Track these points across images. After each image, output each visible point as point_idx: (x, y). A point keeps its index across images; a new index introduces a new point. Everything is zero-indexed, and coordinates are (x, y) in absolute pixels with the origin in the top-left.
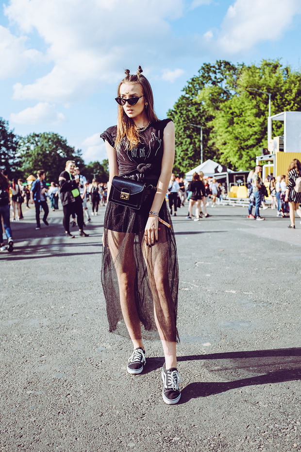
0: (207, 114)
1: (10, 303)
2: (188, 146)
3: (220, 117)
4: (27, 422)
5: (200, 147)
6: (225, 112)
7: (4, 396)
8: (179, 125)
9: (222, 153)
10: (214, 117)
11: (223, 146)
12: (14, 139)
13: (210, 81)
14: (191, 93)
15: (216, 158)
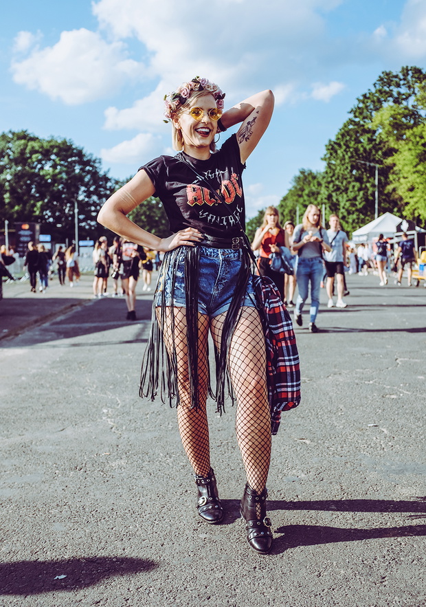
0: (386, 146)
1: (140, 408)
2: (357, 193)
3: (405, 151)
4: (212, 579)
5: (373, 194)
6: (413, 143)
7: (168, 540)
8: (343, 162)
9: (407, 204)
10: (396, 151)
11: (409, 192)
12: (109, 184)
13: (391, 99)
14: (361, 117)
15: (398, 211)
